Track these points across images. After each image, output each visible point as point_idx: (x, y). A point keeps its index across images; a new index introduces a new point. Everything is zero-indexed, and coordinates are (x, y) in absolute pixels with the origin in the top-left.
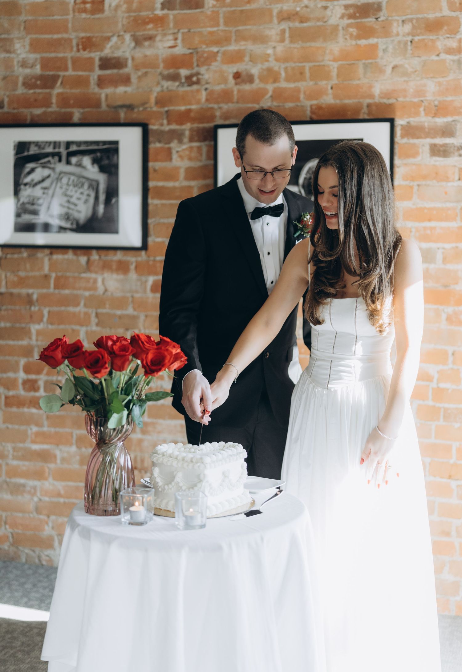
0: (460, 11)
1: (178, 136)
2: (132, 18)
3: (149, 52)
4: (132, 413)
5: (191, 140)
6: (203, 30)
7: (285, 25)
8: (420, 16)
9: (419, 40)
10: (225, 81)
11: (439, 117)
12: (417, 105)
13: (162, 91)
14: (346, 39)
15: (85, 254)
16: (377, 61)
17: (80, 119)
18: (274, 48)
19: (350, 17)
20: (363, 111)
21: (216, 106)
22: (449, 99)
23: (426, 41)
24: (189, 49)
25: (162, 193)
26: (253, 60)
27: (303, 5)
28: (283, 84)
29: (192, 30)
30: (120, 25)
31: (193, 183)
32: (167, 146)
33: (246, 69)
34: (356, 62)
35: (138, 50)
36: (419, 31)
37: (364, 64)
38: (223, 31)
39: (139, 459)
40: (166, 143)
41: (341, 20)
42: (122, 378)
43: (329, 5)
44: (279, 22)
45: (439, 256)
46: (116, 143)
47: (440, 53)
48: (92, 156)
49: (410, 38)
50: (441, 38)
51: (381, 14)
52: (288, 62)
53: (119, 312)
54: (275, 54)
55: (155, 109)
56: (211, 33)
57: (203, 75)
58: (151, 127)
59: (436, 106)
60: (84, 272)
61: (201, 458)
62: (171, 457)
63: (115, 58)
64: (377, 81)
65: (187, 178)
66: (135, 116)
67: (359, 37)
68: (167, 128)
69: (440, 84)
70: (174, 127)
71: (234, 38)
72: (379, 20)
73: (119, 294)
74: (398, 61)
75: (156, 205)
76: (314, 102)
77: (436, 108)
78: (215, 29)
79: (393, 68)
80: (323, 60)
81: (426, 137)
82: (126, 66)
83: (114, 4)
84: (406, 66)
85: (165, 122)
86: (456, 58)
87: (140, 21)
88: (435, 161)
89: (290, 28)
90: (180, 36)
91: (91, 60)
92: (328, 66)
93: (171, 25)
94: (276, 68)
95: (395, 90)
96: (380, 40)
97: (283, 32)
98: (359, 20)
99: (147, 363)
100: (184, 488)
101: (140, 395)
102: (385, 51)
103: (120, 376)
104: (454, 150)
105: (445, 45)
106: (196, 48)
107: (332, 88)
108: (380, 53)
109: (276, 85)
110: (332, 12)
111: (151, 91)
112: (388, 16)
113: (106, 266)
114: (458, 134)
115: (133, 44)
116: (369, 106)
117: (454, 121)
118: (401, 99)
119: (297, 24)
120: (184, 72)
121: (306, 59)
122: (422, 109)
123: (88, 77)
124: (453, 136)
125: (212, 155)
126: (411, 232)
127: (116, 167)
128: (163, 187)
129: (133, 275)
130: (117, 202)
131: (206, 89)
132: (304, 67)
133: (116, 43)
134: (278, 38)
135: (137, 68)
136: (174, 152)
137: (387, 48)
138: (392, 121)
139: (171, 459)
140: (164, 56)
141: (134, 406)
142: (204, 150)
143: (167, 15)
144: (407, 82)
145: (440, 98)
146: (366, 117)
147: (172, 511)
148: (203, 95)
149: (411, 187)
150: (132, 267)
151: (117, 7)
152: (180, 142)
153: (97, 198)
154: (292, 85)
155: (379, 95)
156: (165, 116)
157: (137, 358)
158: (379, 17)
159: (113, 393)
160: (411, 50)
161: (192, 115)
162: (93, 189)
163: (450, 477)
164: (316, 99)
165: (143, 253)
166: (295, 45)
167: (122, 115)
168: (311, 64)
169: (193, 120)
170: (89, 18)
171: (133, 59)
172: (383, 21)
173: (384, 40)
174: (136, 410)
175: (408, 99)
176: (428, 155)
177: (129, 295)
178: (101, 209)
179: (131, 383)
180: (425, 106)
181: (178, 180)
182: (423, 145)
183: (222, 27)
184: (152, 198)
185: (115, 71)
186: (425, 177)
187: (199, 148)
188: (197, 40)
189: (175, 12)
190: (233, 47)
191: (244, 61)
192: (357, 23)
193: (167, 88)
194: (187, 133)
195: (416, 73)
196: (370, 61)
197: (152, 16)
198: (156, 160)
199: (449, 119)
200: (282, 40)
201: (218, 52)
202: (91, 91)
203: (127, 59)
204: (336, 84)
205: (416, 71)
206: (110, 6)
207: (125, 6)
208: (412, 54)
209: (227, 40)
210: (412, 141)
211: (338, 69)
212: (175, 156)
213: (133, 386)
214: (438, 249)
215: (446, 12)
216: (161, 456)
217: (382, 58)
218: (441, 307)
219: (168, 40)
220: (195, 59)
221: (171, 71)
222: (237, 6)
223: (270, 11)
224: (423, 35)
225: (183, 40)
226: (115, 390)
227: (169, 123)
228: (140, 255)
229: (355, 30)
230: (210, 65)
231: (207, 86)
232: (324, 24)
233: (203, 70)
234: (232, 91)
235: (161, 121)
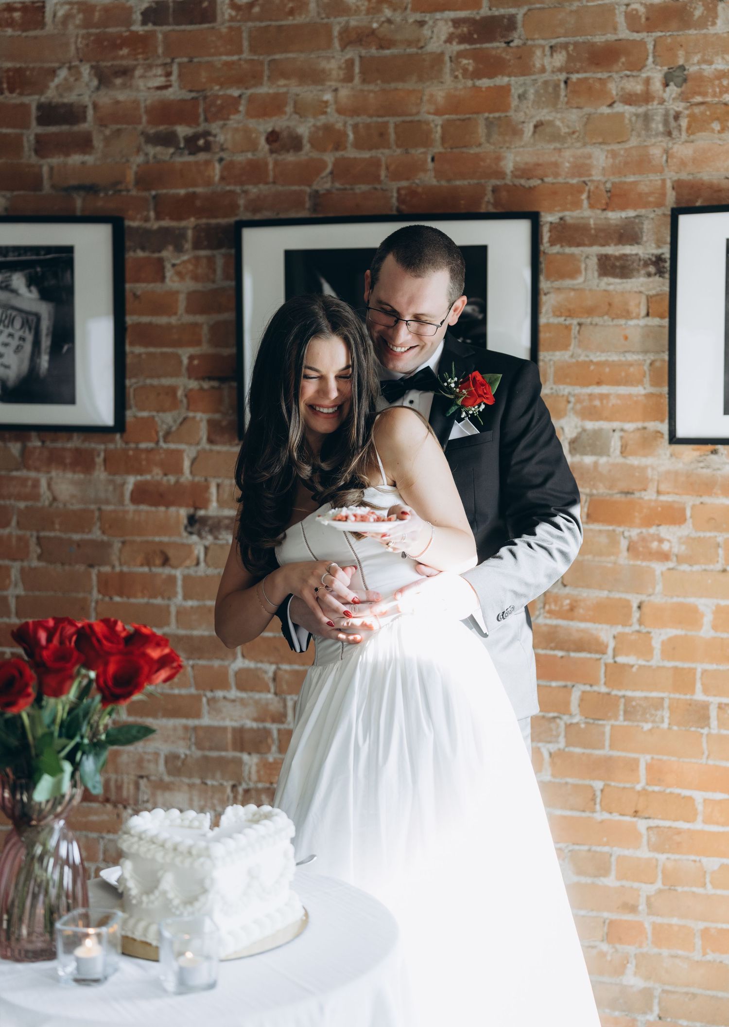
0: (648, 32)
1: (174, 239)
2: (92, 38)
3: (122, 96)
4: (81, 768)
5: (197, 246)
6: (215, 58)
7: (351, 53)
8: (580, 39)
9: (578, 79)
10: (254, 147)
11: (613, 210)
12: (577, 190)
13: (147, 162)
14: (456, 77)
15: (17, 439)
16: (508, 114)
17: (6, 209)
18: (336, 90)
19: (463, 39)
20: (486, 199)
21: (238, 189)
22: (631, 179)
23: (591, 81)
24: (191, 91)
25: (148, 335)
26: (300, 110)
27: (383, 19)
28: (351, 153)
29: (196, 60)
30: (73, 48)
31: (200, 319)
32: (156, 255)
33: (288, 127)
34: (475, 116)
35: (103, 92)
36: (578, 65)
37: (487, 119)
38: (246, 61)
39: (112, 784)
40: (153, 252)
41: (448, 45)
42: (60, 707)
43: (427, 19)
44: (343, 48)
45: (615, 443)
46: (70, 250)
47: (614, 102)
48: (27, 271)
49: (563, 76)
50: (615, 75)
51: (515, 35)
52: (358, 115)
53: (76, 537)
54: (336, 101)
55: (134, 193)
56: (226, 64)
57: (215, 136)
58: (128, 223)
59: (607, 192)
60: (17, 469)
61: (207, 848)
62: (154, 843)
63: (64, 105)
64: (508, 148)
65: (189, 310)
66: (100, 203)
67: (477, 74)
68: (155, 225)
69: (614, 154)
70: (166, 223)
71: (266, 73)
72: (512, 44)
73: (77, 507)
74: (544, 114)
75: (140, 355)
76: (404, 184)
77: (609, 194)
78: (235, 58)
79: (536, 127)
80: (418, 113)
81: (591, 245)
82: (84, 119)
83: (61, 13)
84: (558, 123)
85: (152, 214)
86: (641, 110)
87: (106, 43)
88: (609, 284)
89: (361, 57)
90: (175, 69)
91: (25, 107)
92: (427, 123)
93: (160, 50)
94: (339, 126)
95: (538, 165)
96: (513, 78)
97: (350, 63)
98: (478, 46)
99: (105, 682)
100: (176, 902)
101: (95, 733)
102: (522, 97)
103: (56, 705)
104: (639, 265)
105: (622, 89)
106: (203, 90)
107: (433, 159)
108: (514, 102)
109: (339, 154)
110: (433, 32)
111: (128, 161)
112: (527, 39)
113: (55, 460)
114: (645, 239)
115: (95, 82)
116: (495, 190)
117: (638, 216)
118: (549, 180)
119: (373, 51)
120: (183, 131)
121: (389, 110)
122: (584, 196)
123: (19, 137)
124: (638, 243)
125: (232, 271)
126: (569, 402)
127: (70, 290)
128: (150, 324)
129: (100, 474)
130: (72, 351)
131: (221, 160)
132: (387, 123)
133: (66, 79)
134: (342, 73)
135: (102, 122)
136: (168, 266)
137: (525, 92)
138: (534, 218)
139: (153, 846)
140: (149, 102)
141: (84, 757)
142: (220, 262)
143: (153, 33)
144: (560, 150)
145: (616, 179)
146: (491, 209)
147: (154, 943)
148: (217, 170)
149: (568, 328)
150: (99, 460)
151: (67, 17)
152: (179, 249)
153: (36, 343)
154: (366, 155)
155: (512, 172)
156: (152, 206)
157: (89, 667)
158: (512, 41)
159: (44, 735)
160: (566, 96)
161: (198, 203)
162: (30, 329)
163: (636, 813)
164: (408, 179)
165: (118, 436)
166: (372, 87)
167: (79, 203)
168: (399, 119)
169: (199, 212)
170: (19, 36)
171: (95, 106)
172: (518, 47)
173: (522, 79)
174: (89, 764)
175: (561, 180)
176: (596, 274)
177: (93, 507)
178: (44, 361)
179: (77, 716)
180: (589, 192)
181: (175, 314)
182: (587, 257)
183: (246, 55)
184: (132, 344)
185: (65, 128)
186: (590, 311)
187: (211, 260)
188: (204, 76)
189: (166, 28)
190: (265, 89)
191: (285, 113)
192: (475, 49)
193: (155, 157)
194: (190, 233)
195: (575, 136)
196: (497, 115)
197: (127, 34)
198: (137, 280)
199: (631, 213)
200: (349, 78)
201: (240, 96)
202: (24, 161)
203: (86, 107)
204: (440, 153)
205: (574, 133)
206: (55, 16)
207: (81, 16)
208: (567, 103)
209: (256, 78)
210: (568, 250)
211: (442, 127)
212: (169, 273)
213: (81, 718)
214: (614, 431)
215: (624, 33)
216: (136, 839)
217: (516, 110)
218: (620, 529)
219: (155, 76)
220: (201, 110)
221: (162, 128)
222: (271, 20)
223: (328, 28)
224: (585, 72)
225: (180, 76)
226: (46, 730)
227: (158, 217)
228: (113, 441)
229: (471, 61)
230: (228, 119)
231: (224, 155)
232: (420, 51)
233: (215, 127)
234: (266, 164)
235: (145, 213)
